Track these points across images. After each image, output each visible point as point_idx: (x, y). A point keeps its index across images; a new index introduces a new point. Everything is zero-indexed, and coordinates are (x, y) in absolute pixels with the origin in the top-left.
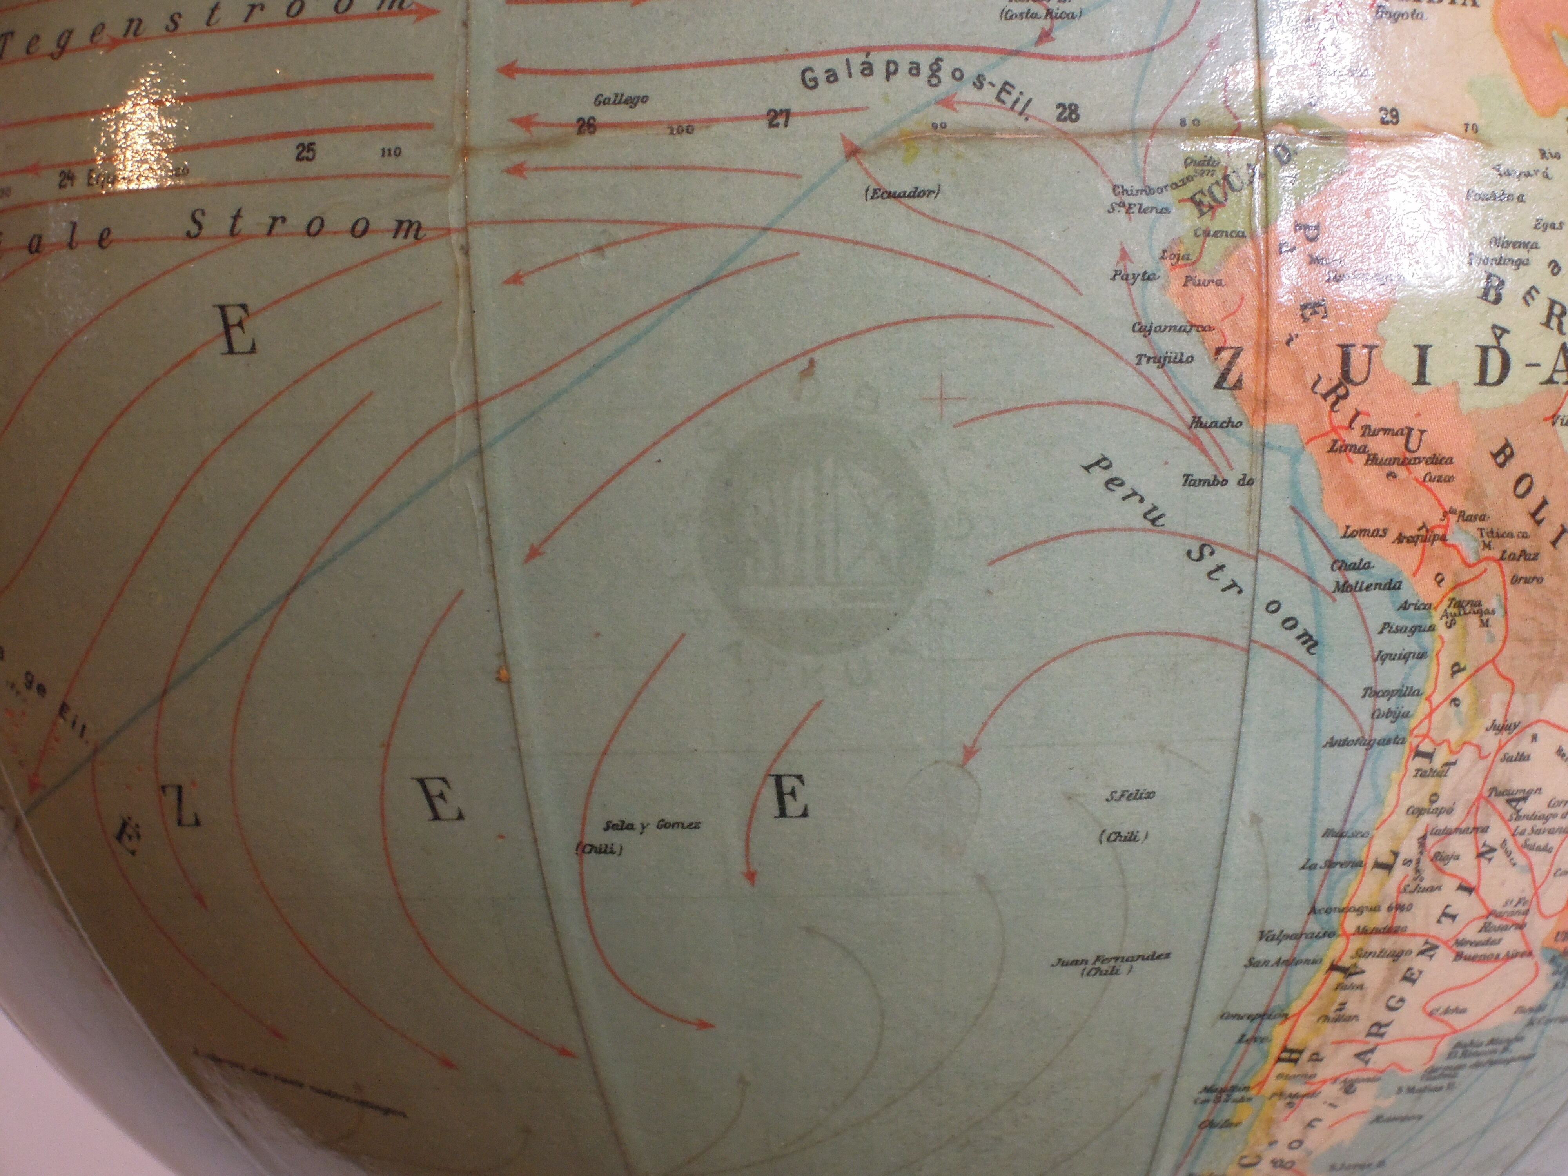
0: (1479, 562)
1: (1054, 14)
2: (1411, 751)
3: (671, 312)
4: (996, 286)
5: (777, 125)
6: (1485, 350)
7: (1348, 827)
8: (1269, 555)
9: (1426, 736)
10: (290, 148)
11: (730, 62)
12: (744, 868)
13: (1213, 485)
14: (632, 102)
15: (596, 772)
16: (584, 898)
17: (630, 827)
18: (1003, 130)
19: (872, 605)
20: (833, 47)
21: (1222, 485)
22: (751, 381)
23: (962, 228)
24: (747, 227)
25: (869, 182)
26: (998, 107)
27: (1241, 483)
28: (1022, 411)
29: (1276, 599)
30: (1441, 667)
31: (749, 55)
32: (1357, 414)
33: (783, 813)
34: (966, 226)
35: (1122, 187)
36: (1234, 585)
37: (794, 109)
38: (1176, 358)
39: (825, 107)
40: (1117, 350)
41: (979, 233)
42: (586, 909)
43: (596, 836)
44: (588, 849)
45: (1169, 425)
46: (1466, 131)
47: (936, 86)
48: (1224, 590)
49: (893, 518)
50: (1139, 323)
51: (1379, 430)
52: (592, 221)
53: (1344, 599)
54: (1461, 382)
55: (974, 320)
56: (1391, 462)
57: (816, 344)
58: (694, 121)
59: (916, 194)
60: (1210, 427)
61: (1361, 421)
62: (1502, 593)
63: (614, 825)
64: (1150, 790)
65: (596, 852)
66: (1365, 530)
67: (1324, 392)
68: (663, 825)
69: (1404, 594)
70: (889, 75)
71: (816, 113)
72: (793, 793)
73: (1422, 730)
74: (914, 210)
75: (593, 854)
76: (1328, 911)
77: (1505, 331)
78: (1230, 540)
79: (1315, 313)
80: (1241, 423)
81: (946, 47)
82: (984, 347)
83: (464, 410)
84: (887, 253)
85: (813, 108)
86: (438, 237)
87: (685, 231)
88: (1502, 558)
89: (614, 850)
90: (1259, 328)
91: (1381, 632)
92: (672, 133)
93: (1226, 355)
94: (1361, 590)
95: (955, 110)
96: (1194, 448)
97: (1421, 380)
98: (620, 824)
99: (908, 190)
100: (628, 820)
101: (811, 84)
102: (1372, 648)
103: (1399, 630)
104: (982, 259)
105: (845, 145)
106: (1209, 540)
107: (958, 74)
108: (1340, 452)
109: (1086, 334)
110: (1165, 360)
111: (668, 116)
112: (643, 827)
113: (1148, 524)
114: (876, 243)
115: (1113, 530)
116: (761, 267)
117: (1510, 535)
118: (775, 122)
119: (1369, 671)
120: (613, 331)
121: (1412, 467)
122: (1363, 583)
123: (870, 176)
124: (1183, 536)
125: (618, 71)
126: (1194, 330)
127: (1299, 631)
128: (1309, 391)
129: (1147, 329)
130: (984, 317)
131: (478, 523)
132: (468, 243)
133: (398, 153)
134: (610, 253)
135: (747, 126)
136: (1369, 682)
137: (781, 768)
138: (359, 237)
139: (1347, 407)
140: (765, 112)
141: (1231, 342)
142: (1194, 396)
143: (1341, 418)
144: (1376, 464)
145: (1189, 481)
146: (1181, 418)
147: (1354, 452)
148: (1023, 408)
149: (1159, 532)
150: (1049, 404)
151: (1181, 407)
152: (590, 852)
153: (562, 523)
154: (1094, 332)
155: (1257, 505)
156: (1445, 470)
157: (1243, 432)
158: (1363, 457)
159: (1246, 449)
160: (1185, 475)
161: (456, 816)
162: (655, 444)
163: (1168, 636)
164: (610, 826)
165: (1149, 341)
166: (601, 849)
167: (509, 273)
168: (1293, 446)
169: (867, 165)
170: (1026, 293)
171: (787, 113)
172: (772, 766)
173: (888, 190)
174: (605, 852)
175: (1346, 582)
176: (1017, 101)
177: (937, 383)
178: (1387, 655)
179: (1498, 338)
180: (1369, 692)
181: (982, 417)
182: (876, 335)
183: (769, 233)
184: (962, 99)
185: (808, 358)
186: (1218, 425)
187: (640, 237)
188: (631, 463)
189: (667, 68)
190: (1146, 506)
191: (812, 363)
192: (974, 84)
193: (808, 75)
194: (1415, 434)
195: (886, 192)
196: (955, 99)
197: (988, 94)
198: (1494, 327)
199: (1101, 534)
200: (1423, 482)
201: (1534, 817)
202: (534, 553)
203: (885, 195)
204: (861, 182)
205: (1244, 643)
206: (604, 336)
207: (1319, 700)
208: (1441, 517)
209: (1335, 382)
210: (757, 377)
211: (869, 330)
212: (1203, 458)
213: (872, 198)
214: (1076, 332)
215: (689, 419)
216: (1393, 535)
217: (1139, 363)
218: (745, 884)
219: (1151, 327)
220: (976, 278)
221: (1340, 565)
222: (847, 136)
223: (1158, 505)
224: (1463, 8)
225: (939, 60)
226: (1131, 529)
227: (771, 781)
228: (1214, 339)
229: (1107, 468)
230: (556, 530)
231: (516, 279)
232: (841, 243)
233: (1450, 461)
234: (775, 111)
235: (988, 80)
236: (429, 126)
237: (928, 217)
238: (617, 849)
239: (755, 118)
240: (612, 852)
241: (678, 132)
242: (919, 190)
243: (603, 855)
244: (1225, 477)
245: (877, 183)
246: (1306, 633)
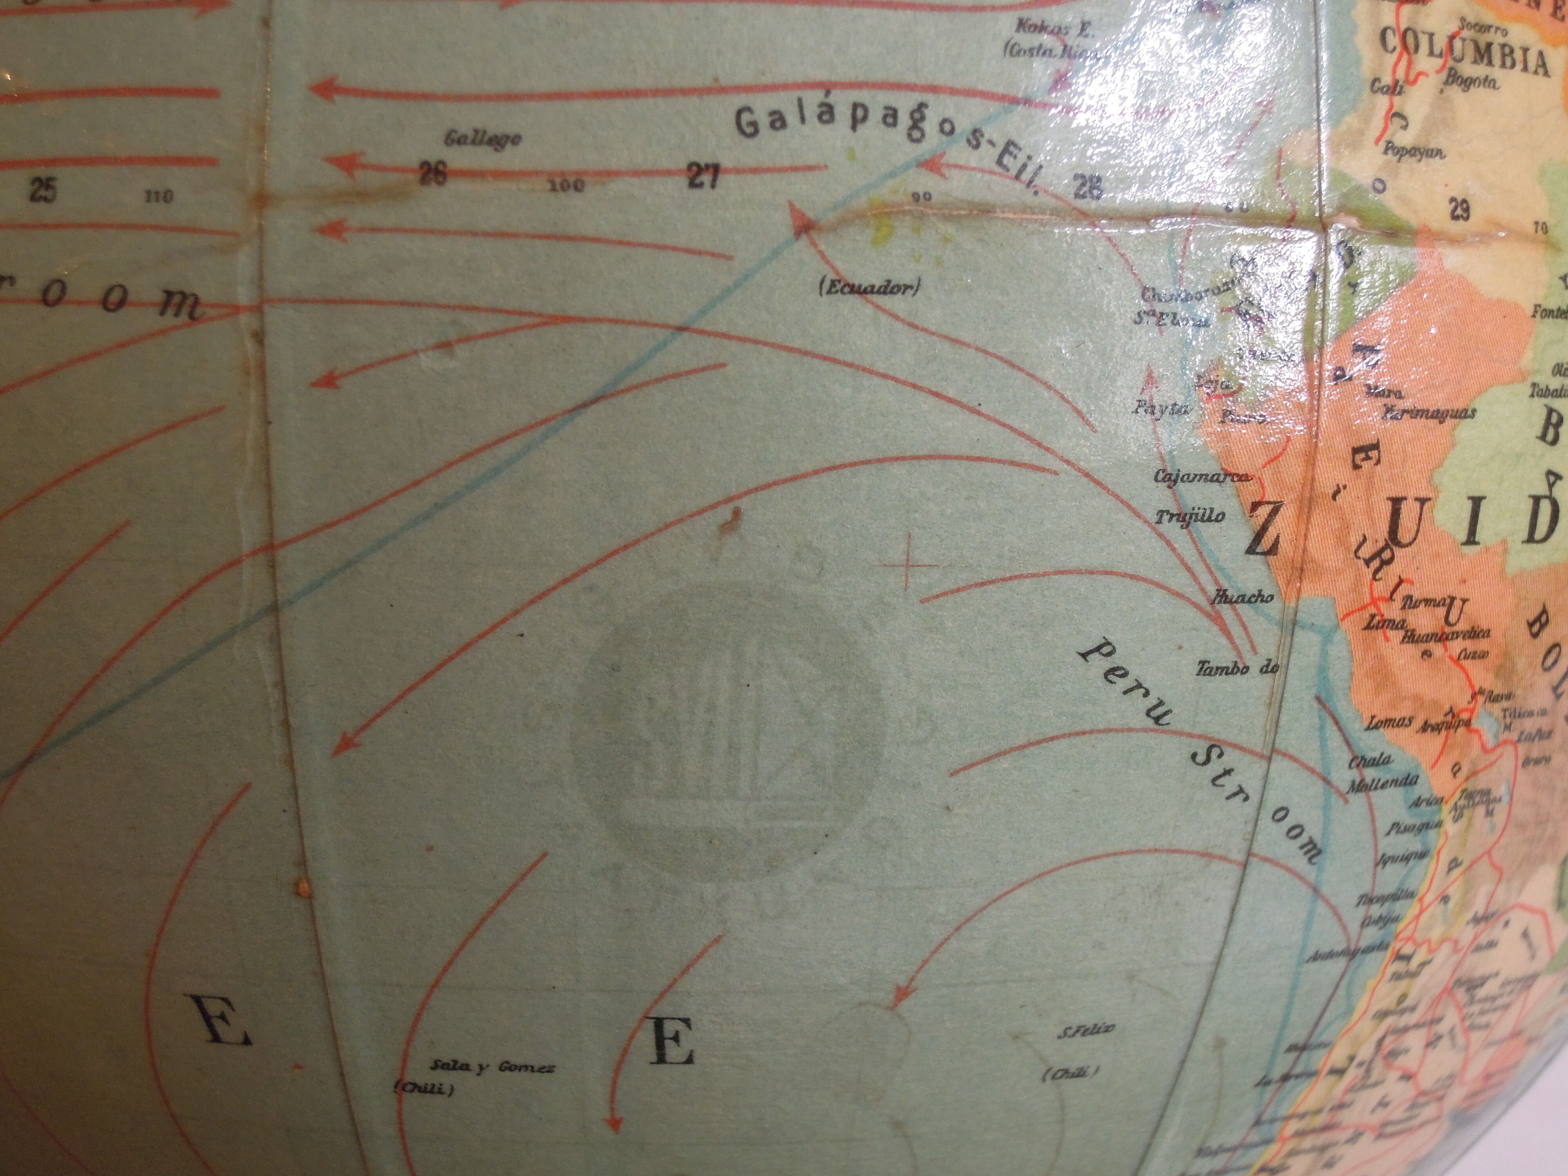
0: (1498, 746)
1: (1073, 52)
2: (1392, 954)
3: (545, 436)
4: (989, 418)
5: (701, 185)
6: (1537, 500)
7: (1313, 1040)
8: (1284, 755)
9: (1409, 939)
10: (20, 181)
11: (637, 93)
12: (607, 1115)
13: (1232, 673)
14: (498, 142)
15: (423, 1006)
16: (403, 1138)
17: (466, 1067)
18: (1004, 207)
19: (797, 824)
20: (779, 79)
21: (1242, 673)
22: (652, 534)
23: (946, 338)
24: (655, 325)
25: (826, 270)
26: (1000, 175)
27: (1264, 670)
28: (1010, 583)
29: (1285, 805)
30: (1440, 863)
31: (665, 83)
32: (1401, 582)
33: (661, 1059)
34: (954, 335)
35: (1154, 289)
36: (1241, 790)
37: (726, 162)
38: (1204, 515)
39: (768, 164)
40: (1134, 504)
41: (968, 346)
42: (405, 1148)
43: (420, 1074)
44: (410, 1087)
45: (1188, 600)
46: (1536, 231)
47: (918, 141)
48: (1228, 798)
49: (833, 718)
50: (1164, 471)
51: (1421, 601)
52: (438, 306)
53: (1358, 800)
54: (1509, 539)
55: (955, 462)
56: (1429, 638)
57: (744, 489)
58: (585, 173)
59: (889, 289)
60: (1236, 602)
61: (1403, 590)
62: (1512, 780)
63: (444, 1064)
64: (1109, 1023)
65: (420, 1091)
66: (1391, 720)
67: (1367, 557)
68: (506, 1067)
69: (1420, 790)
70: (855, 123)
71: (755, 171)
72: (676, 1038)
73: (1406, 934)
74: (884, 311)
75: (416, 1094)
76: (1272, 1121)
77: (1558, 477)
78: (1242, 739)
79: (1368, 458)
80: (1272, 597)
81: (934, 89)
82: (967, 499)
83: (254, 553)
84: (847, 369)
85: (751, 163)
86: (221, 317)
87: (568, 328)
88: (1519, 740)
89: (443, 1091)
90: (1305, 478)
91: (1388, 833)
92: (554, 189)
93: (1263, 512)
94: (1376, 788)
95: (943, 175)
96: (1215, 629)
97: (1471, 540)
98: (452, 1063)
99: (878, 283)
100: (462, 1059)
101: (749, 130)
102: (1376, 851)
103: (1407, 829)
104: (971, 380)
105: (794, 218)
106: (1218, 740)
107: (947, 127)
108: (1377, 628)
109: (1098, 483)
110: (1191, 518)
111: (549, 164)
112: (481, 1068)
113: (1150, 723)
114: (831, 355)
115: (1108, 730)
116: (673, 381)
117: (1531, 714)
118: (698, 181)
119: (1369, 877)
120: (462, 459)
121: (1448, 643)
122: (1379, 780)
123: (828, 262)
124: (1190, 735)
125: (478, 98)
126: (1228, 479)
127: (1304, 839)
128: (1352, 555)
129: (1173, 478)
130: (969, 458)
131: (271, 701)
132: (262, 327)
133: (167, 196)
134: (462, 351)
135: (658, 184)
136: (1366, 888)
137: (664, 1010)
138: (113, 311)
139: (1391, 573)
140: (683, 165)
141: (1271, 496)
142: (1220, 563)
143: (1382, 588)
144: (1412, 642)
145: (1205, 669)
146: (1203, 590)
147: (1392, 629)
148: (1010, 578)
149: (1163, 732)
150: (1045, 574)
151: (1205, 578)
152: (412, 1091)
153: (385, 709)
154: (1108, 481)
155: (1279, 697)
156: (1482, 645)
157: (1274, 608)
158: (1398, 635)
159: (1275, 629)
160: (1200, 662)
161: (241, 1038)
162: (516, 612)
163: (1157, 854)
164: (437, 1065)
165: (1174, 494)
166: (426, 1088)
167: (319, 370)
168: (1326, 624)
169: (823, 247)
170: (1026, 428)
171: (715, 169)
172: (652, 1007)
173: (851, 282)
174: (432, 1092)
175: (1362, 780)
176: (1025, 166)
177: (903, 546)
178: (1389, 858)
179: (1551, 486)
180: (1364, 899)
181: (958, 590)
182: (825, 478)
183: (685, 335)
184: (951, 161)
185: (731, 506)
186: (1246, 599)
187: (505, 331)
188: (482, 636)
189: (550, 96)
190: (1152, 701)
191: (737, 513)
192: (969, 141)
193: (746, 117)
194: (1458, 603)
195: (847, 285)
196: (943, 161)
197: (987, 155)
198: (1550, 473)
199: (1093, 736)
200: (1457, 661)
201: (1486, 999)
202: (346, 743)
203: (847, 290)
204: (815, 269)
205: (1241, 857)
206: (450, 465)
207: (1311, 914)
208: (1469, 698)
209: (1381, 544)
210: (660, 530)
211: (816, 472)
212: (1224, 641)
213: (829, 292)
214: (1085, 480)
215: (565, 581)
216: (1418, 723)
217: (1159, 522)
218: (608, 1133)
219: (1178, 475)
220: (963, 406)
221: (1360, 761)
222: (798, 205)
223: (1165, 700)
224: (1535, 76)
225: (922, 106)
226: (1130, 730)
227: (650, 1025)
228: (1251, 492)
229: (1109, 654)
230: (378, 716)
231: (329, 381)
232: (784, 354)
233: (1487, 634)
234: (698, 165)
235: (987, 136)
236: (211, 162)
237: (903, 321)
238: (446, 1089)
239: (669, 173)
240: (440, 1092)
241: (563, 189)
242: (892, 284)
243: (428, 1095)
244: (1247, 664)
245: (837, 273)
246: (1311, 841)
